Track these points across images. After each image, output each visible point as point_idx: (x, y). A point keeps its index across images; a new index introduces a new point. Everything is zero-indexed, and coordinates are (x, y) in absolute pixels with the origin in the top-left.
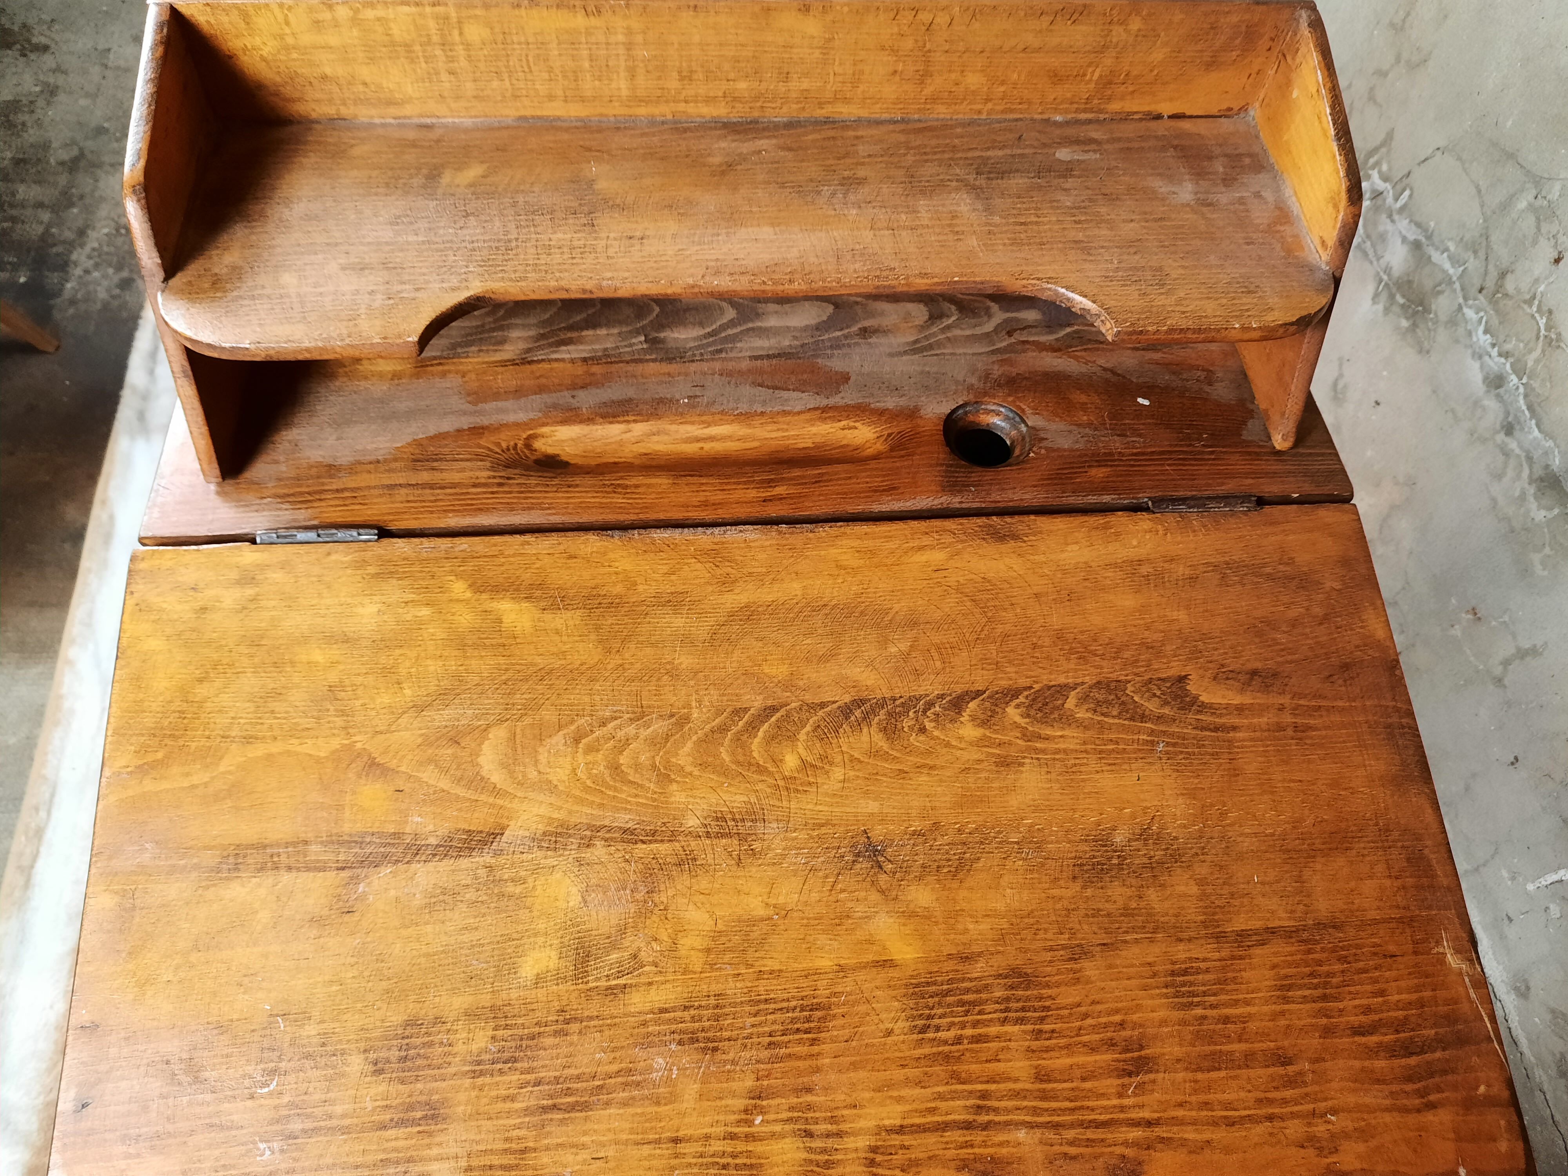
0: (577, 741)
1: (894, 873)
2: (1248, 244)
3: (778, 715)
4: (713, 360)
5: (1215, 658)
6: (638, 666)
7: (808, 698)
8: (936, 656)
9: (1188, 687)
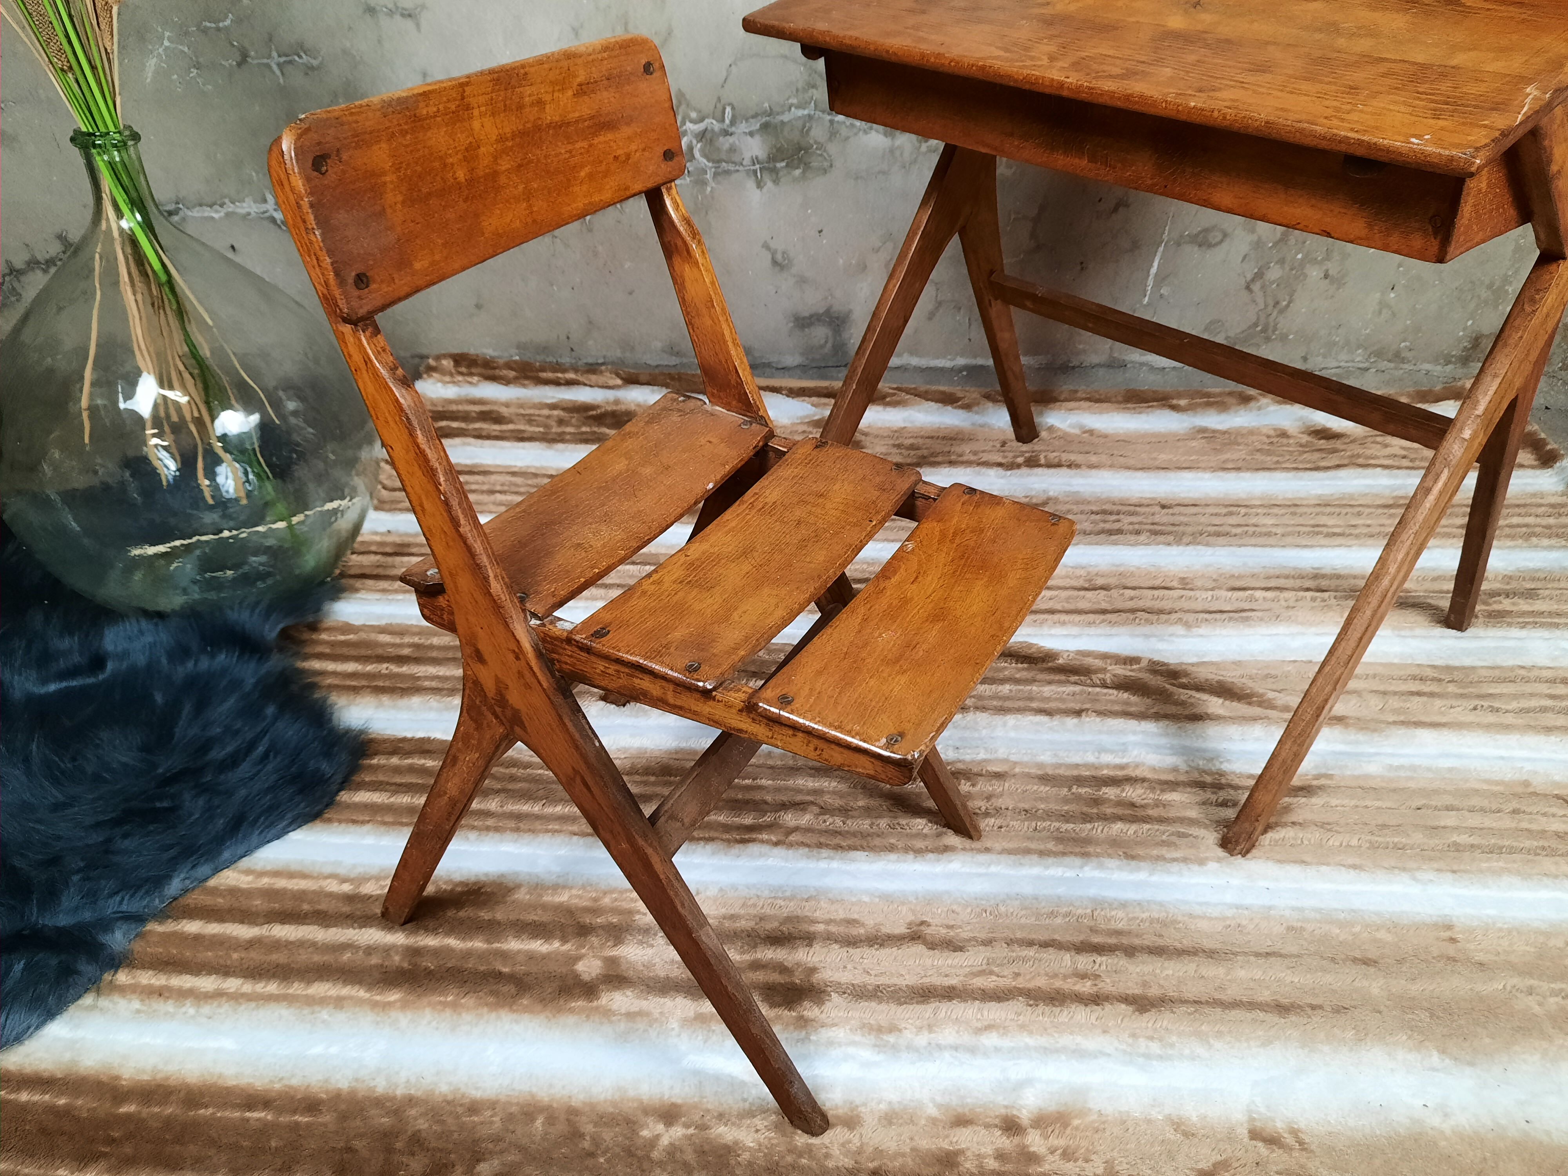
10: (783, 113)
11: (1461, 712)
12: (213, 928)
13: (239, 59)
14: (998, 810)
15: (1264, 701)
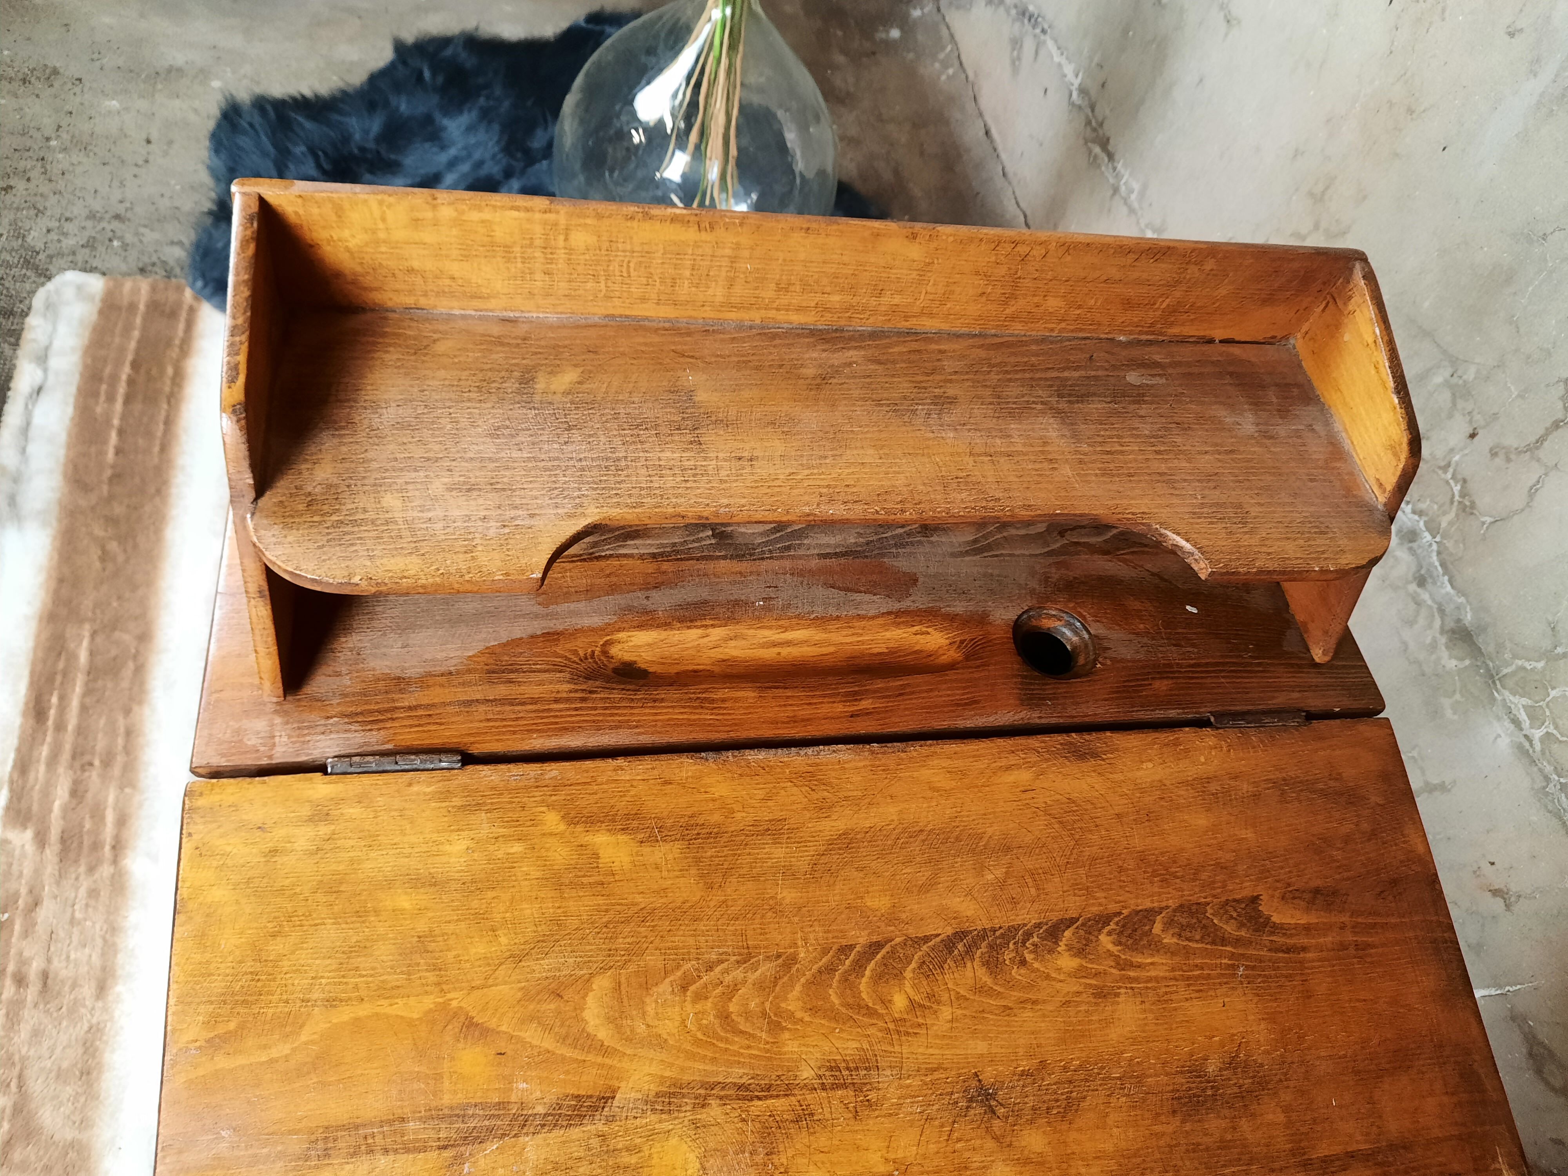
0: (684, 988)
1: (1007, 1118)
2: (1311, 480)
3: (883, 952)
4: (782, 557)
5: (1282, 877)
6: (741, 902)
7: (912, 932)
8: (1029, 880)
9: (1260, 908)
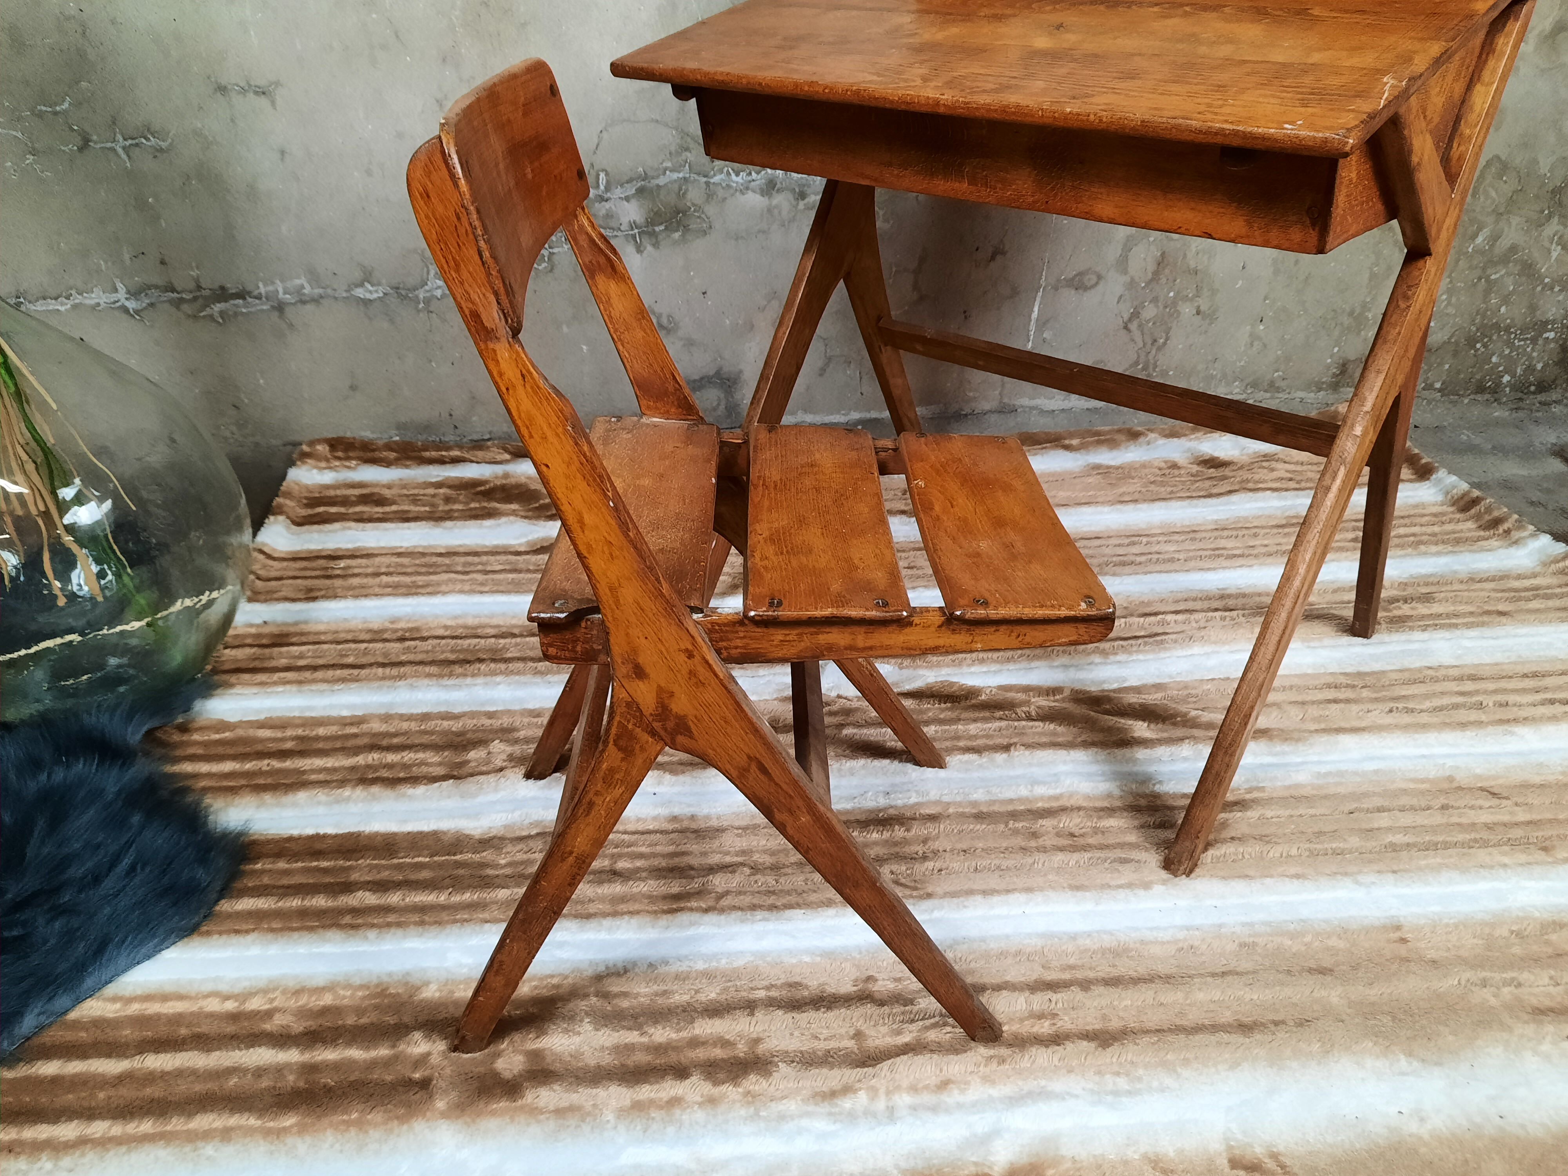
10: (658, 177)
11: (1378, 716)
12: (75, 1067)
13: (80, 143)
14: (935, 853)
15: (1187, 721)
